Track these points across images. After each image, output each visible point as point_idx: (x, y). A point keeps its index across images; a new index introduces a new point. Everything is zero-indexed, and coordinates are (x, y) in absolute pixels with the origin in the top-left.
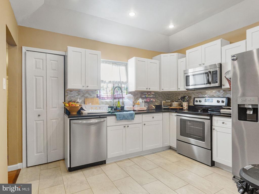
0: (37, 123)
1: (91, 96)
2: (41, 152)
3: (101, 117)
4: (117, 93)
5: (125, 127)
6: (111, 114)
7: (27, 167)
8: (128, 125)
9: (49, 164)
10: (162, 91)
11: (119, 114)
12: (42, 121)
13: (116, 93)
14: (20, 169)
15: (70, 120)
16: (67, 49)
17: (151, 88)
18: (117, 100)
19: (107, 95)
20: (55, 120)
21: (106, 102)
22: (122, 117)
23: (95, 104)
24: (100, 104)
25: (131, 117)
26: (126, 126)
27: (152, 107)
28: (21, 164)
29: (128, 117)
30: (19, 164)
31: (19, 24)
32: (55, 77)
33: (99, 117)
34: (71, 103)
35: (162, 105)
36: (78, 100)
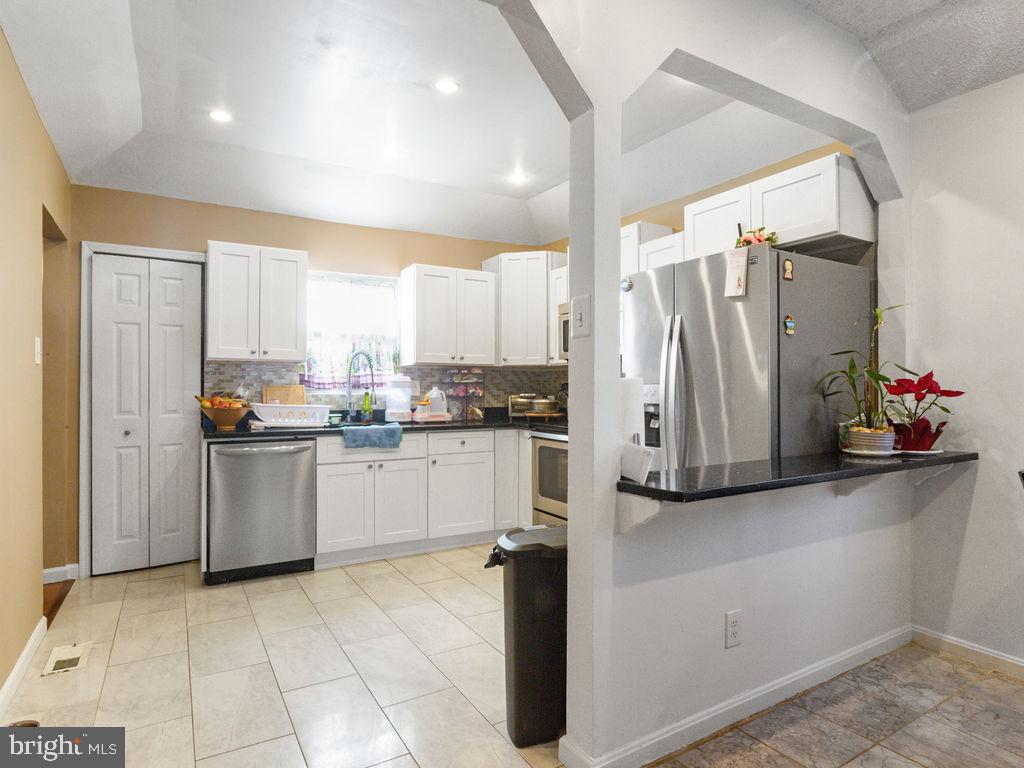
0: (121, 455)
1: (283, 378)
2: (132, 536)
3: (299, 437)
4: (365, 370)
5: (370, 467)
6: (331, 431)
7: (92, 576)
8: (379, 463)
9: (155, 572)
10: (503, 364)
11: (353, 432)
12: (136, 450)
13: (362, 369)
14: (74, 580)
15: (209, 444)
16: (207, 246)
17: (465, 356)
18: (362, 392)
19: (333, 377)
20: (172, 448)
21: (327, 396)
22: (363, 437)
23: (293, 403)
24: (308, 403)
25: (391, 440)
26: (377, 464)
27: (473, 412)
28: (75, 566)
29: (380, 439)
30: (68, 567)
31: (74, 181)
32: (174, 326)
33: (292, 437)
34: (219, 399)
35: (508, 408)
36: (241, 391)
